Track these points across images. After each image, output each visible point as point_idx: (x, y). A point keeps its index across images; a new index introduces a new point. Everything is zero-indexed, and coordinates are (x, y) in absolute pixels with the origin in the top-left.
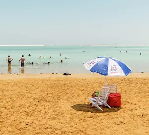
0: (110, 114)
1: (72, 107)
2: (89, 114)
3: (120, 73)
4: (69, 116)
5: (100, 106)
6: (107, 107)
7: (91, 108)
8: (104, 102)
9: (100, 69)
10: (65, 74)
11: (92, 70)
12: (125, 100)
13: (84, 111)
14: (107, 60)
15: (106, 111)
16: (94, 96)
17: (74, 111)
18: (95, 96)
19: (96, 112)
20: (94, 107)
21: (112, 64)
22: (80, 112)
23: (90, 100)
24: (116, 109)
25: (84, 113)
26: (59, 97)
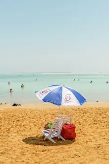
0: (64, 146)
1: (23, 140)
2: (42, 147)
4: (20, 150)
5: (52, 138)
6: (61, 139)
7: (43, 141)
8: (58, 134)
9: (54, 99)
10: (15, 105)
11: (45, 100)
12: (79, 131)
13: (36, 144)
14: (61, 88)
15: (60, 144)
16: (46, 128)
17: (25, 145)
19: (50, 145)
20: (47, 140)
21: (66, 93)
22: (31, 145)
23: (42, 132)
24: (70, 141)
25: (36, 146)
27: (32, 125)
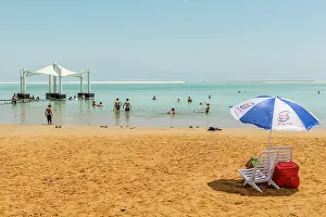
0: (273, 198)
1: (209, 184)
2: (237, 197)
3: (296, 125)
4: (200, 199)
5: (258, 184)
6: (272, 187)
7: (242, 188)
8: (267, 178)
9: (260, 118)
10: (212, 129)
13: (228, 192)
14: (272, 101)
15: (268, 194)
17: (210, 191)
18: (252, 166)
19: (251, 195)
20: (248, 186)
22: (219, 193)
23: (242, 173)
24: (288, 191)
25: (228, 195)
26: (190, 166)
27: (231, 161)
